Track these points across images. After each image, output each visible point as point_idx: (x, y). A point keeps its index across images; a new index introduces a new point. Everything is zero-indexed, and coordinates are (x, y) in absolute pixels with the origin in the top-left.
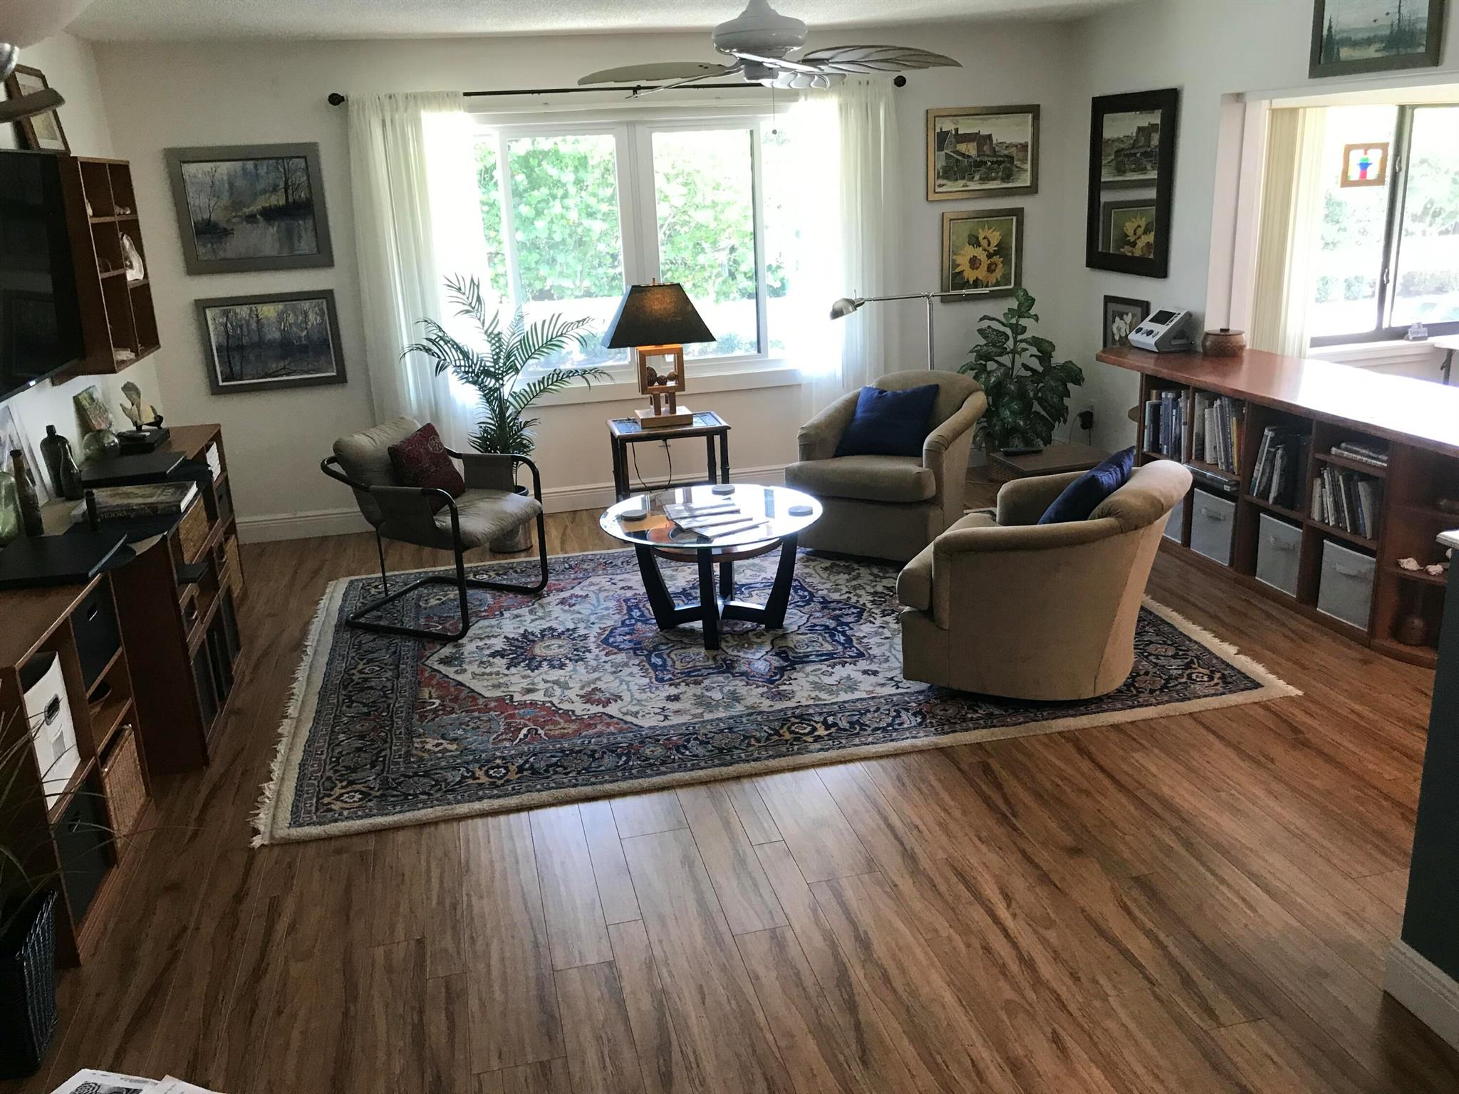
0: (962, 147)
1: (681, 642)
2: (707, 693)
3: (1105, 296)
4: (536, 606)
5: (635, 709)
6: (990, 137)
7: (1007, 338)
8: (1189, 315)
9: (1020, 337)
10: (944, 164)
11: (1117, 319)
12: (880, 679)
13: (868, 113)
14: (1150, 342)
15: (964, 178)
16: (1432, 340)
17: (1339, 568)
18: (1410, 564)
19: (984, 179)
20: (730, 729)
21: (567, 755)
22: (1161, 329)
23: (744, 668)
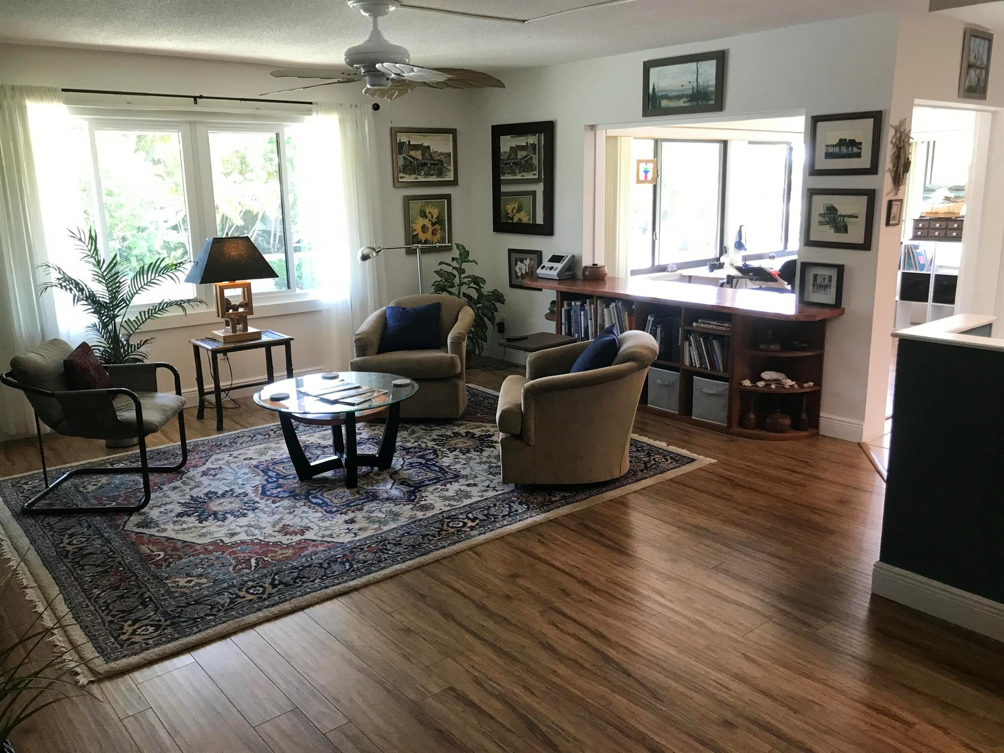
0: (413, 153)
1: (325, 487)
2: (372, 515)
3: (509, 250)
4: (184, 479)
5: (328, 533)
6: (429, 147)
7: (455, 276)
8: (573, 256)
9: (463, 276)
10: (403, 163)
11: (519, 263)
12: (481, 487)
13: (358, 125)
14: (554, 274)
15: (415, 174)
16: (679, 272)
17: (705, 390)
18: (747, 383)
19: (427, 175)
20: (408, 533)
21: (302, 570)
22: (559, 266)
23: (386, 496)
